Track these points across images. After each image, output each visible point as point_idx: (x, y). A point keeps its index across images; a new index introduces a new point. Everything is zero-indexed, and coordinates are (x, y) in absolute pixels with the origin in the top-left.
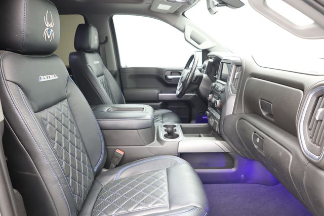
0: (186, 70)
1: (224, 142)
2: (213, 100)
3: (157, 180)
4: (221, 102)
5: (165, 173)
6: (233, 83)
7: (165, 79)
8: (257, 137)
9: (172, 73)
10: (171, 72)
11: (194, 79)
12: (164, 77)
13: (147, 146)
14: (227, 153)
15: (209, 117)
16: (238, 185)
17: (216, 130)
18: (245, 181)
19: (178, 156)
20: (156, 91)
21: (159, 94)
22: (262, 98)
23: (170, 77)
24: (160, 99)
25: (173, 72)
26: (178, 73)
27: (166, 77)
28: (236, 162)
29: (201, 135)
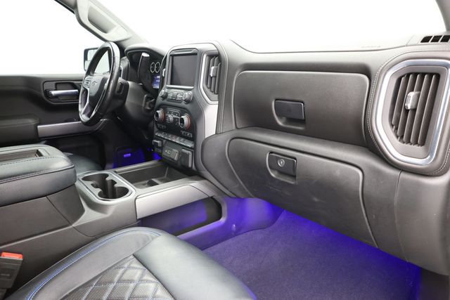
0: (89, 77)
1: (205, 181)
2: (171, 117)
3: (132, 285)
4: (191, 118)
5: (136, 265)
6: (207, 84)
7: (45, 98)
8: (278, 158)
9: (58, 86)
10: (56, 84)
11: (118, 88)
12: (43, 94)
13: (74, 225)
14: (212, 197)
15: (162, 148)
16: (230, 241)
17: (190, 166)
18: (237, 233)
19: (139, 225)
20: (31, 122)
21: (39, 127)
22: (278, 97)
23: (54, 93)
24: (40, 135)
25: (61, 83)
26: (69, 86)
27: (47, 93)
28: (225, 209)
29: (154, 180)
